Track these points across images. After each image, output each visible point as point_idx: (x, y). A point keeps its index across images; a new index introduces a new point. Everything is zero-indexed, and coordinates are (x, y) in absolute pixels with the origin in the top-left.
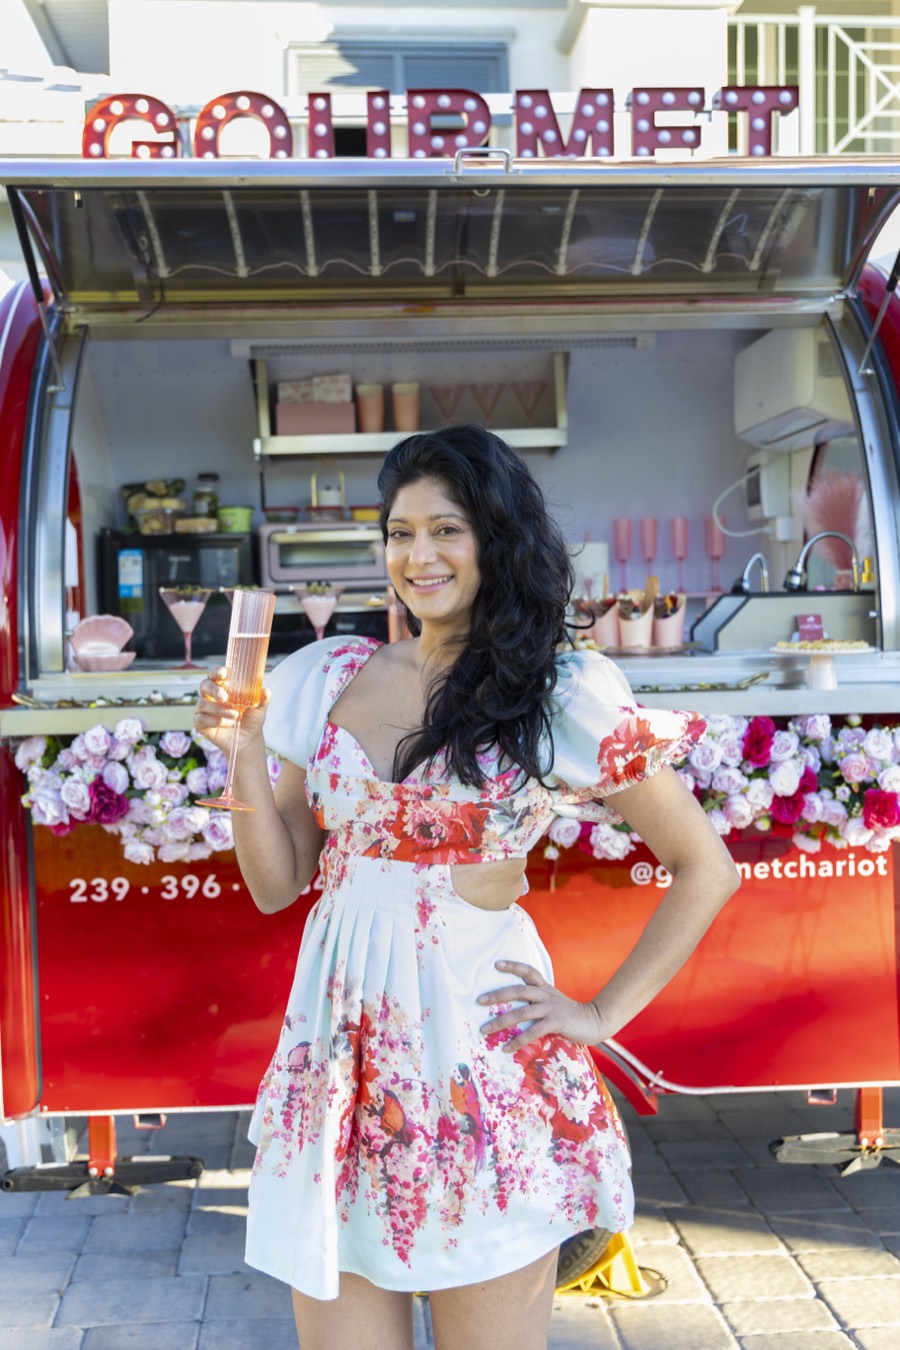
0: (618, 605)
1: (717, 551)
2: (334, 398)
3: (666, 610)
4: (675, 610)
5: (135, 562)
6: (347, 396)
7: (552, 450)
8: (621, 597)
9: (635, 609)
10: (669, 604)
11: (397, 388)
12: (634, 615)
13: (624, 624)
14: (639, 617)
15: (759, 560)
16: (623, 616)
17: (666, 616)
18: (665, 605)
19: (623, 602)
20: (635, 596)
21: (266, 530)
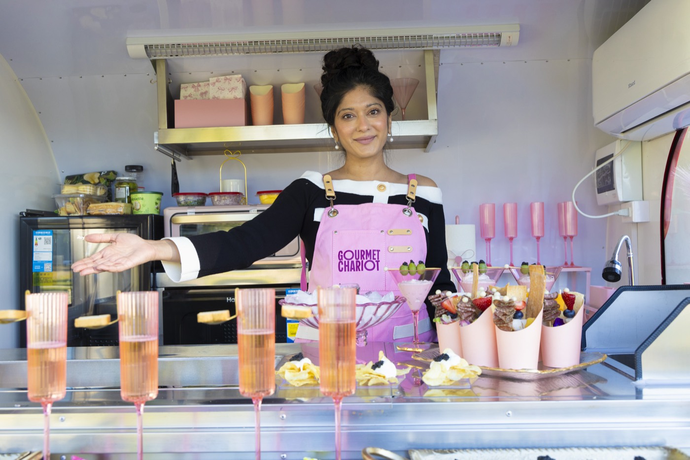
0: (493, 307)
1: (570, 231)
2: (227, 95)
3: (558, 313)
4: (570, 313)
5: (46, 242)
6: (240, 94)
7: (425, 142)
8: (497, 297)
9: (518, 314)
10: (563, 306)
11: (285, 88)
12: (516, 323)
13: (502, 334)
14: (524, 327)
15: (626, 241)
16: (501, 323)
17: (559, 322)
18: (556, 306)
19: (499, 304)
20: (516, 295)
21: (168, 213)
